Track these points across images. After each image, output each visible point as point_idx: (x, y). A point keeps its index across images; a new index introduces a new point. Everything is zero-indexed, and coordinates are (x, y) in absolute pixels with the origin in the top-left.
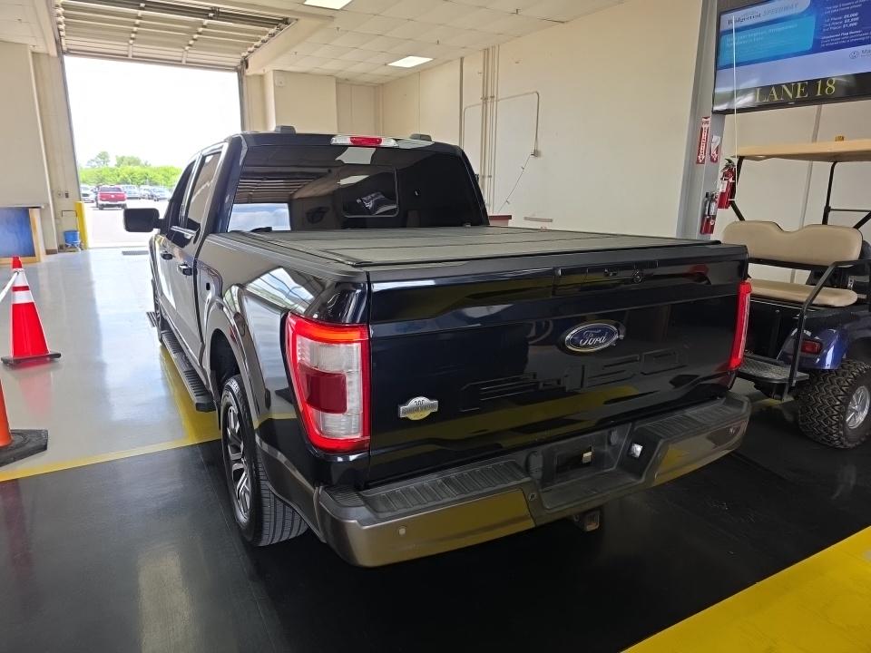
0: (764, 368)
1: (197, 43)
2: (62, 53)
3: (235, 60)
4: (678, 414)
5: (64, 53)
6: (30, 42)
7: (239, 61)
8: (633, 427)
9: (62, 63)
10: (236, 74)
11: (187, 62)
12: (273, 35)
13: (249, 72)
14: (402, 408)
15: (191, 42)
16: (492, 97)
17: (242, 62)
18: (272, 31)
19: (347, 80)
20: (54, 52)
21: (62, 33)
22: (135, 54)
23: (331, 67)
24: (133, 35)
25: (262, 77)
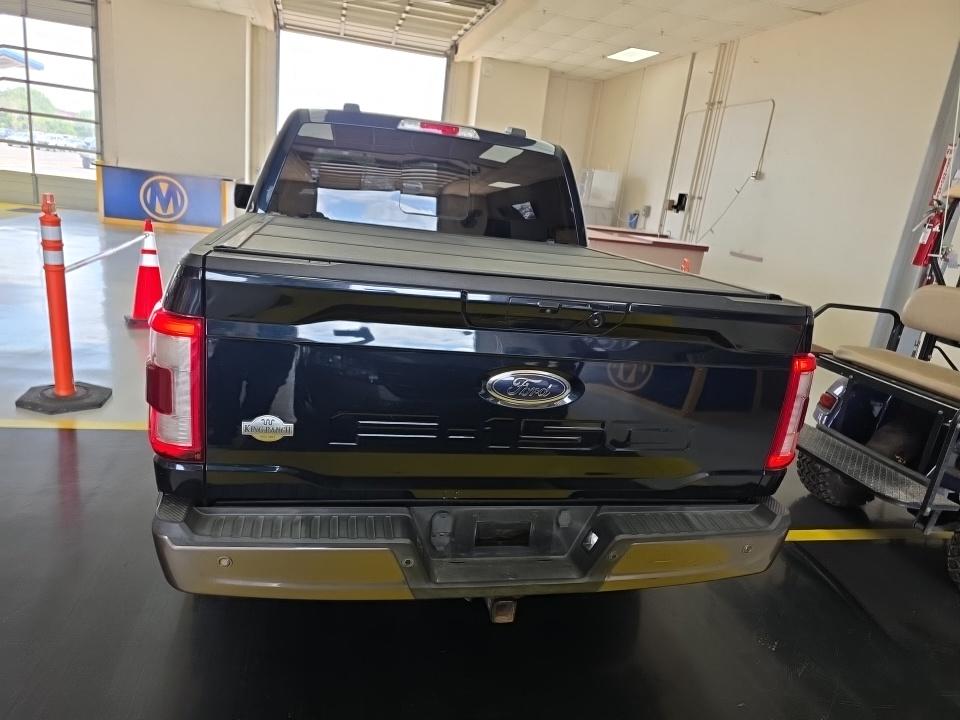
0: (899, 484)
1: (406, 23)
2: (279, 27)
3: (445, 44)
4: (673, 510)
5: (281, 28)
6: (248, 14)
7: (449, 45)
8: (597, 512)
9: (278, 37)
10: (445, 59)
11: (396, 44)
12: (480, 17)
13: (458, 58)
14: (244, 424)
15: (400, 22)
16: (720, 103)
17: (452, 47)
18: (481, 12)
19: (563, 73)
20: (271, 26)
21: (280, 7)
22: (347, 32)
23: (543, 56)
24: (344, 12)
25: (471, 64)
